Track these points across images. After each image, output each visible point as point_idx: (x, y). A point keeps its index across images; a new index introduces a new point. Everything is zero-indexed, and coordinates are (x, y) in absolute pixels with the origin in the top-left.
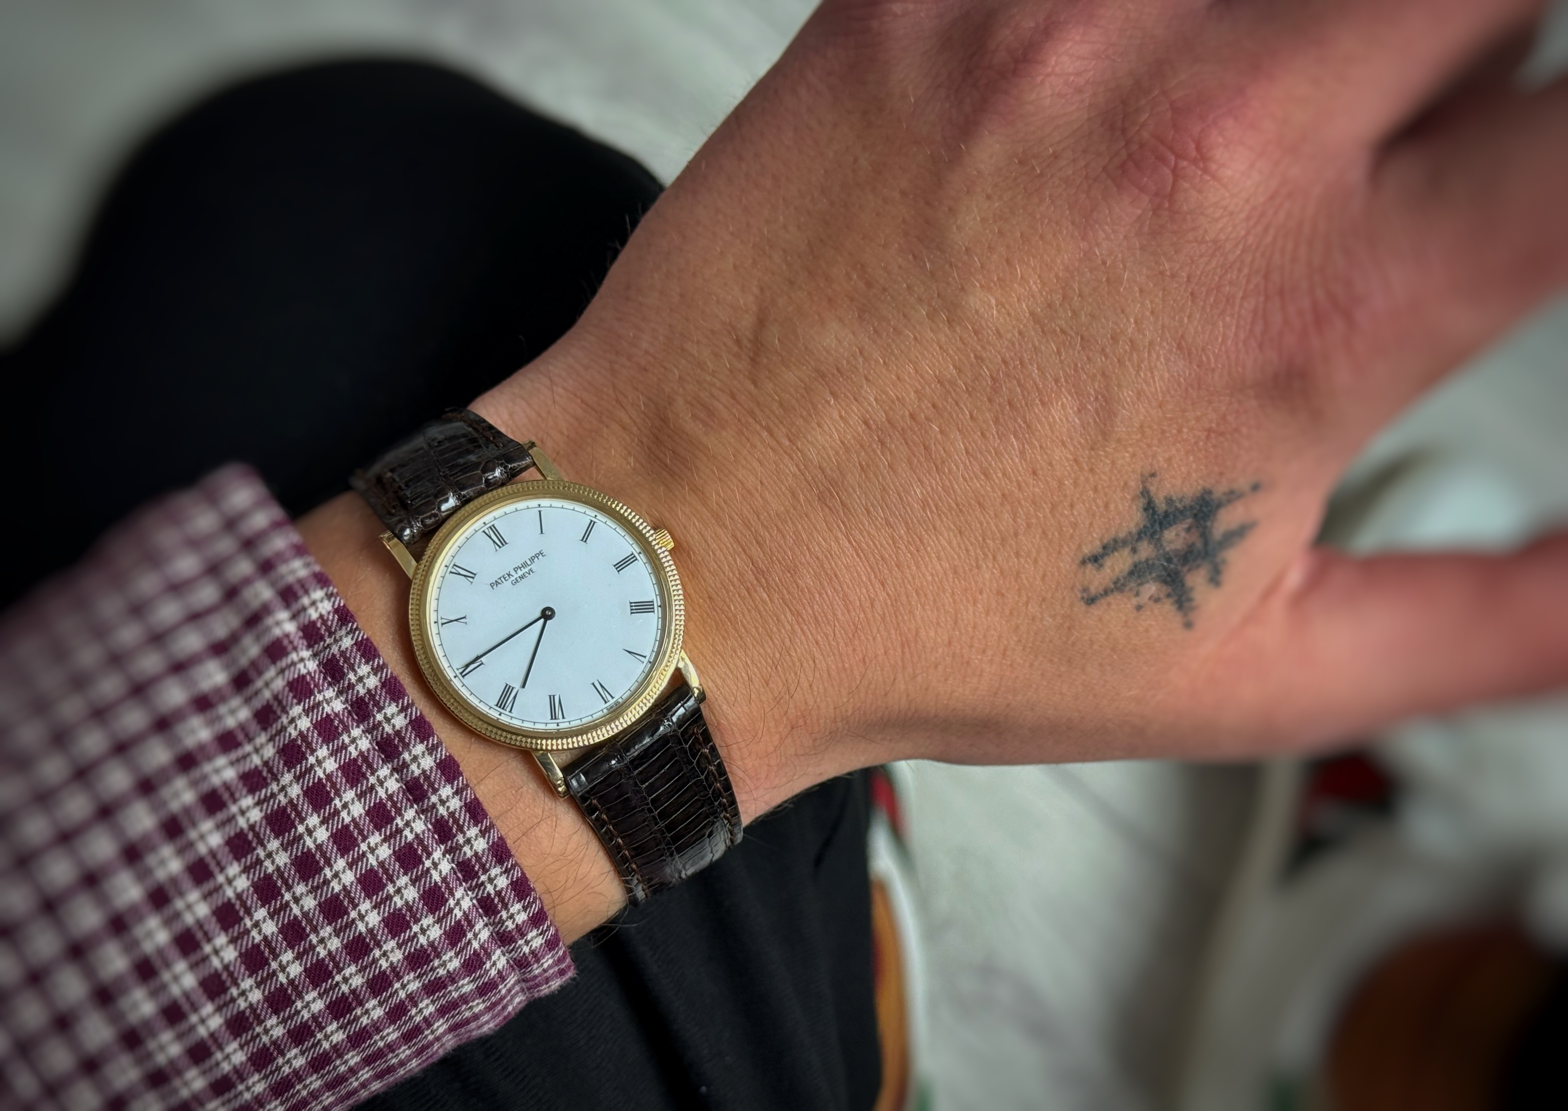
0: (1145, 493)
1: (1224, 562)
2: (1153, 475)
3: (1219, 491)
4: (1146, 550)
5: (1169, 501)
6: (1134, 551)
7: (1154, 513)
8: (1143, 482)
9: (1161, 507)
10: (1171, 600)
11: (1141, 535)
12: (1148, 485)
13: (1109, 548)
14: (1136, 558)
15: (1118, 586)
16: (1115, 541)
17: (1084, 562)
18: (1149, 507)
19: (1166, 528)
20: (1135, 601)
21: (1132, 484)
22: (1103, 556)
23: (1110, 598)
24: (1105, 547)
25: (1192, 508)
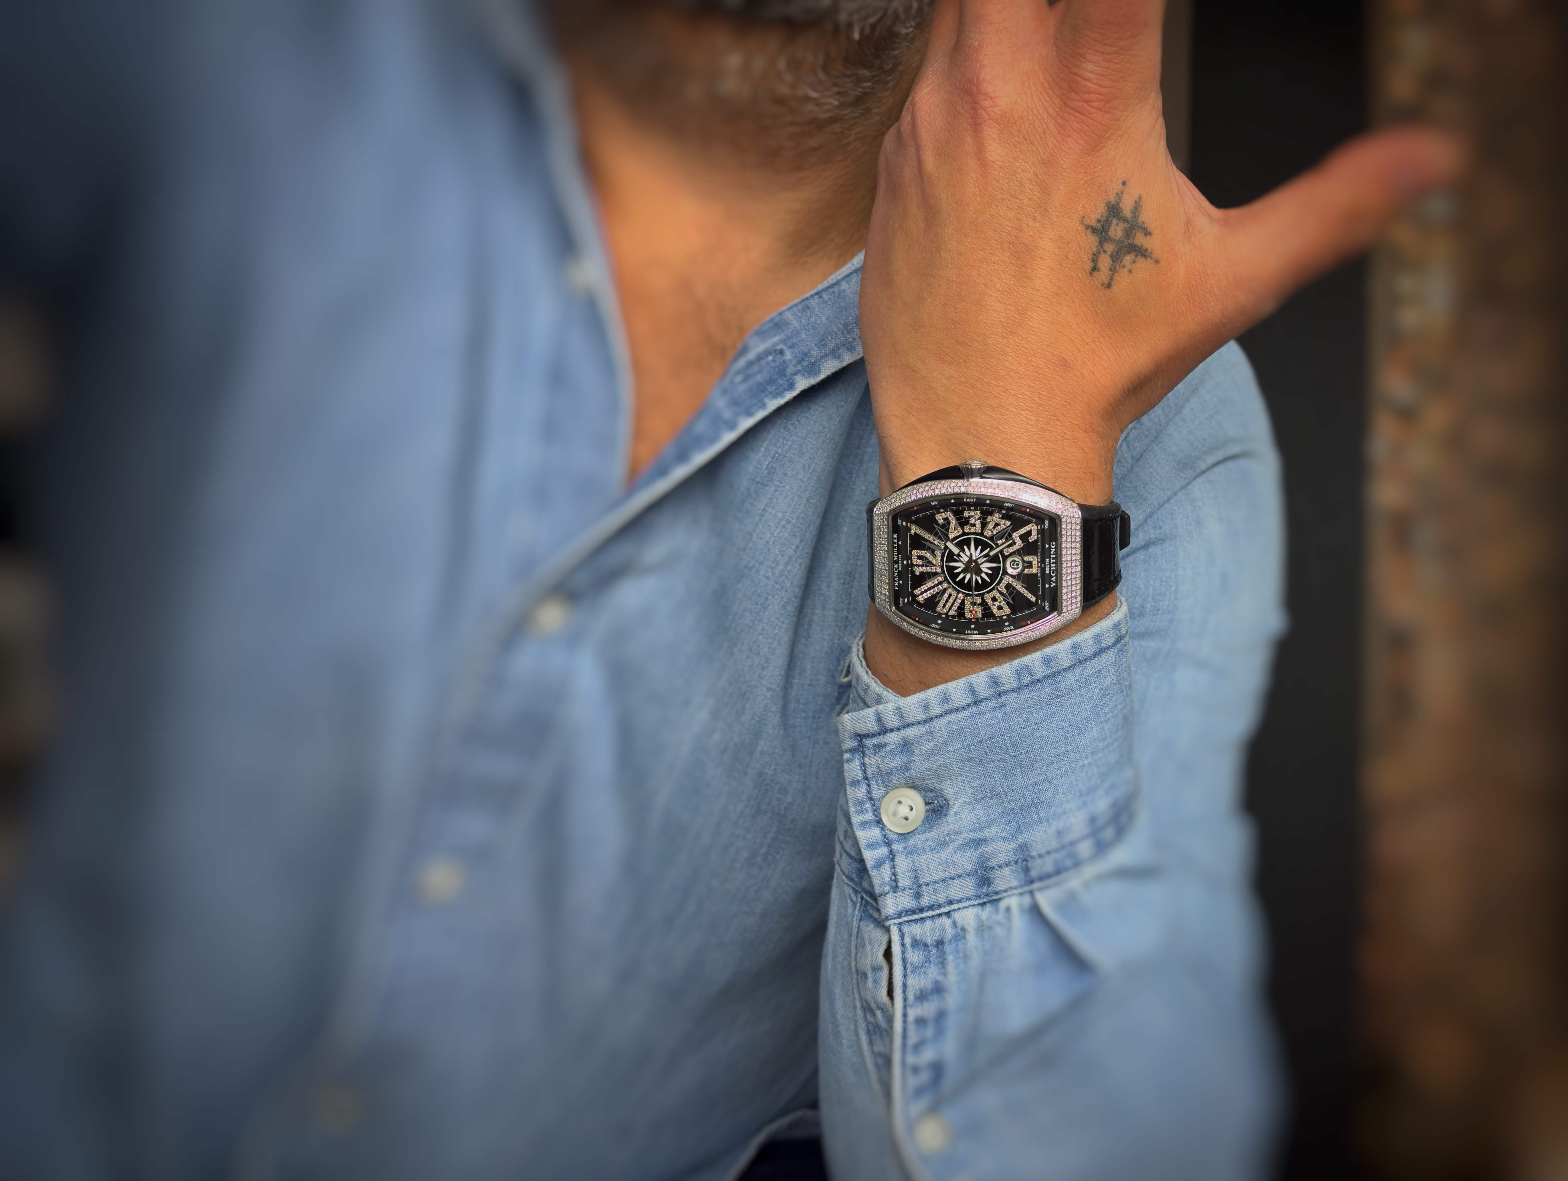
0: (1087, 227)
1: (1143, 223)
2: (1083, 218)
3: (1112, 198)
6: (1105, 251)
8: (1083, 223)
9: (1099, 226)
10: (1139, 256)
12: (1085, 223)
13: (1095, 260)
14: (1109, 253)
15: (1113, 270)
17: (1091, 274)
18: (1094, 230)
19: (1108, 231)
20: (1125, 269)
21: (1079, 228)
25: (1109, 214)
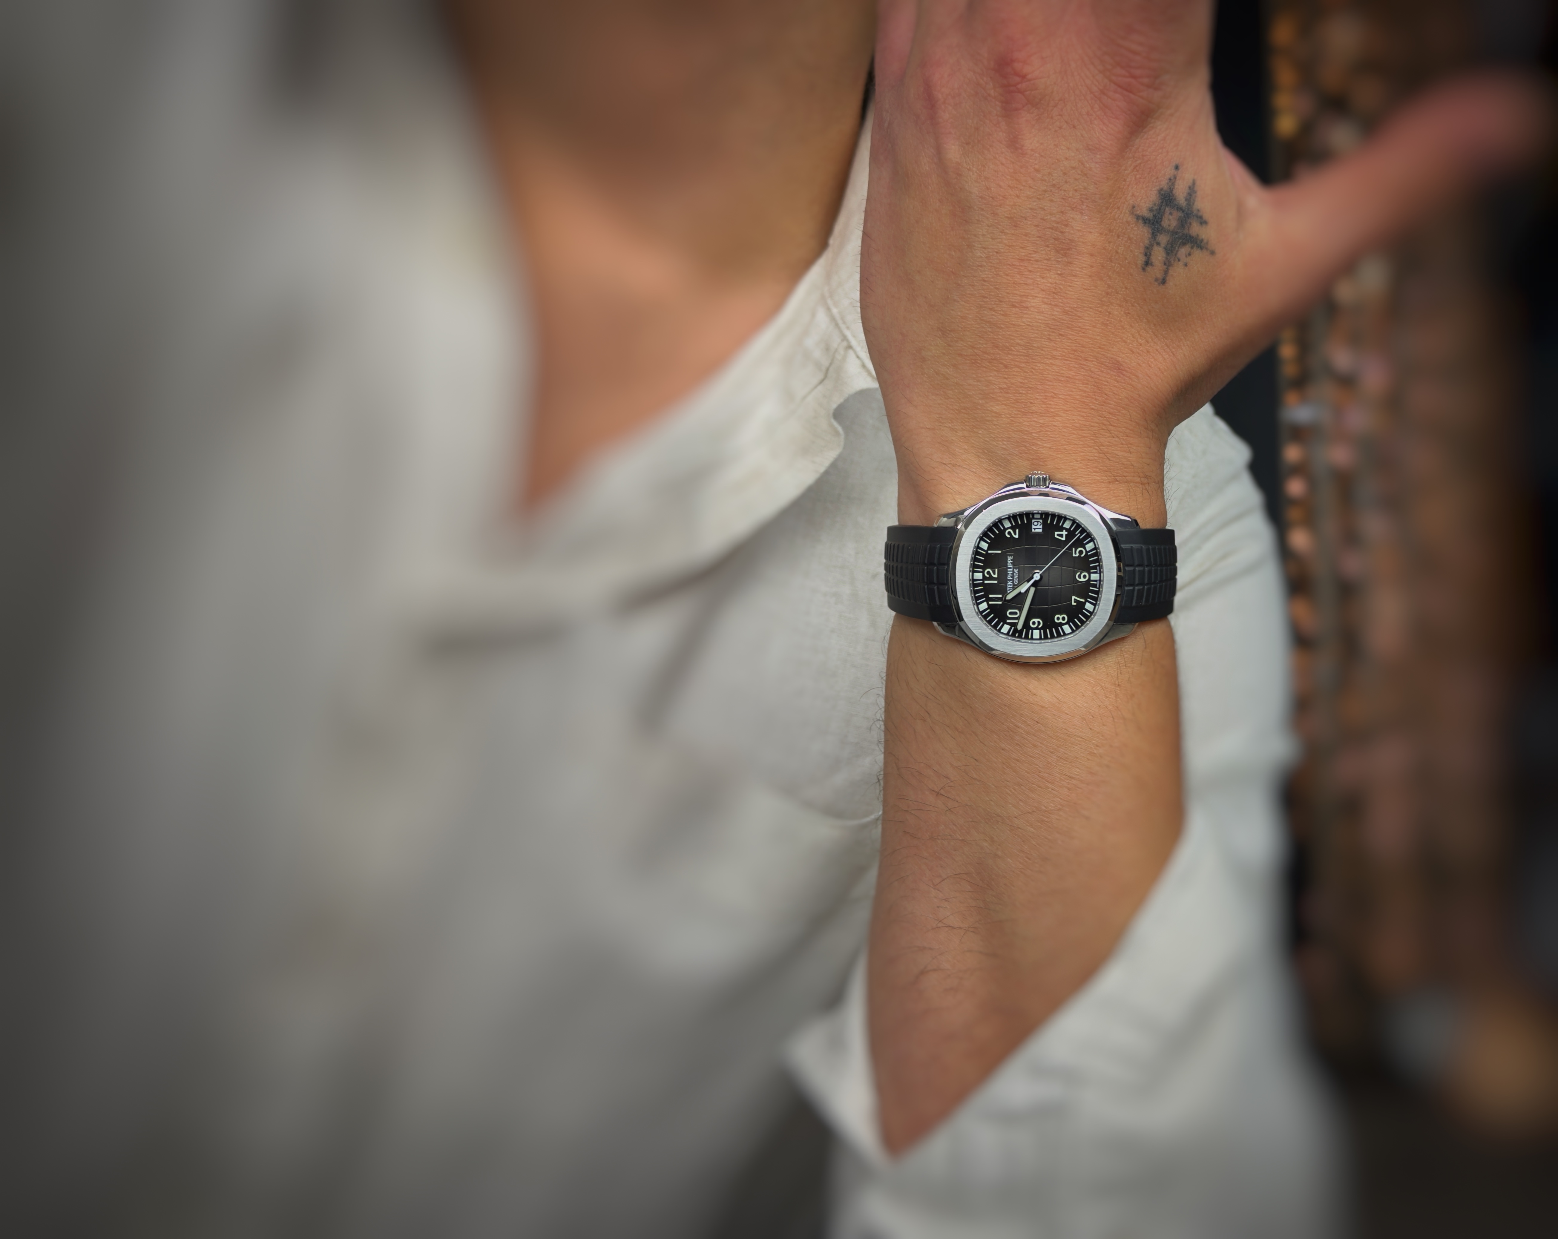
1: (1198, 210)
3: (1164, 184)
4: (1163, 239)
5: (1151, 210)
7: (1150, 221)
8: (1133, 213)
9: (1150, 215)
10: (1195, 248)
11: (1154, 235)
13: (1148, 253)
16: (1147, 248)
20: (1181, 264)
22: (1149, 258)
23: (1171, 272)
24: (1146, 255)
